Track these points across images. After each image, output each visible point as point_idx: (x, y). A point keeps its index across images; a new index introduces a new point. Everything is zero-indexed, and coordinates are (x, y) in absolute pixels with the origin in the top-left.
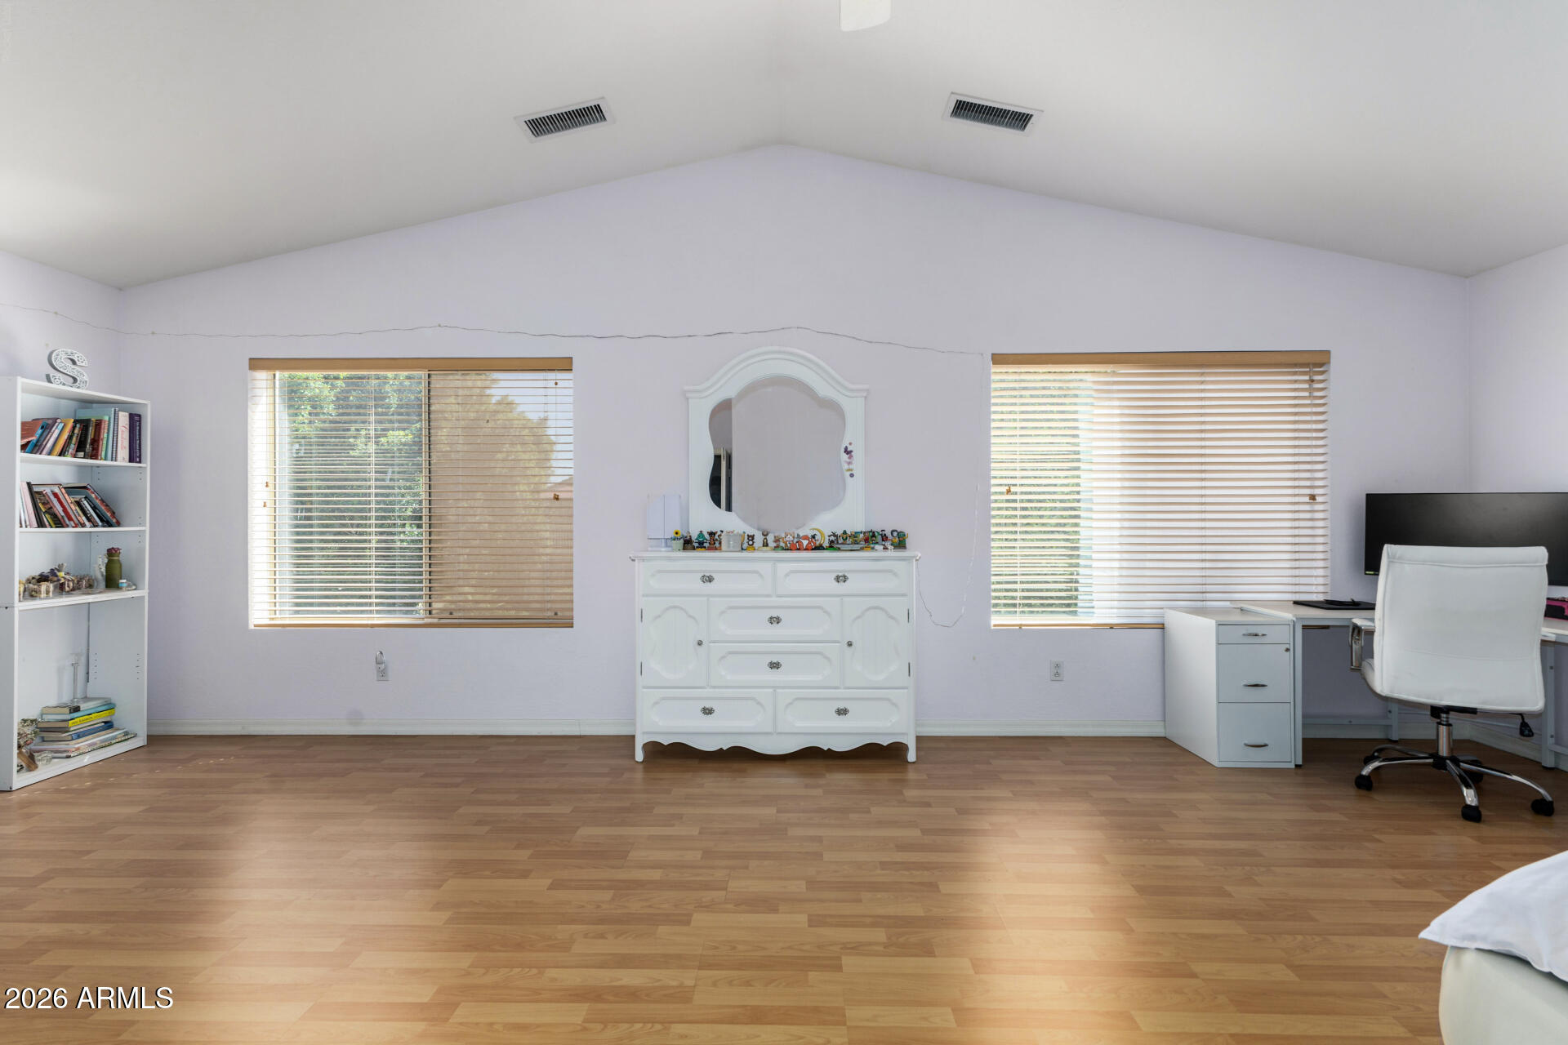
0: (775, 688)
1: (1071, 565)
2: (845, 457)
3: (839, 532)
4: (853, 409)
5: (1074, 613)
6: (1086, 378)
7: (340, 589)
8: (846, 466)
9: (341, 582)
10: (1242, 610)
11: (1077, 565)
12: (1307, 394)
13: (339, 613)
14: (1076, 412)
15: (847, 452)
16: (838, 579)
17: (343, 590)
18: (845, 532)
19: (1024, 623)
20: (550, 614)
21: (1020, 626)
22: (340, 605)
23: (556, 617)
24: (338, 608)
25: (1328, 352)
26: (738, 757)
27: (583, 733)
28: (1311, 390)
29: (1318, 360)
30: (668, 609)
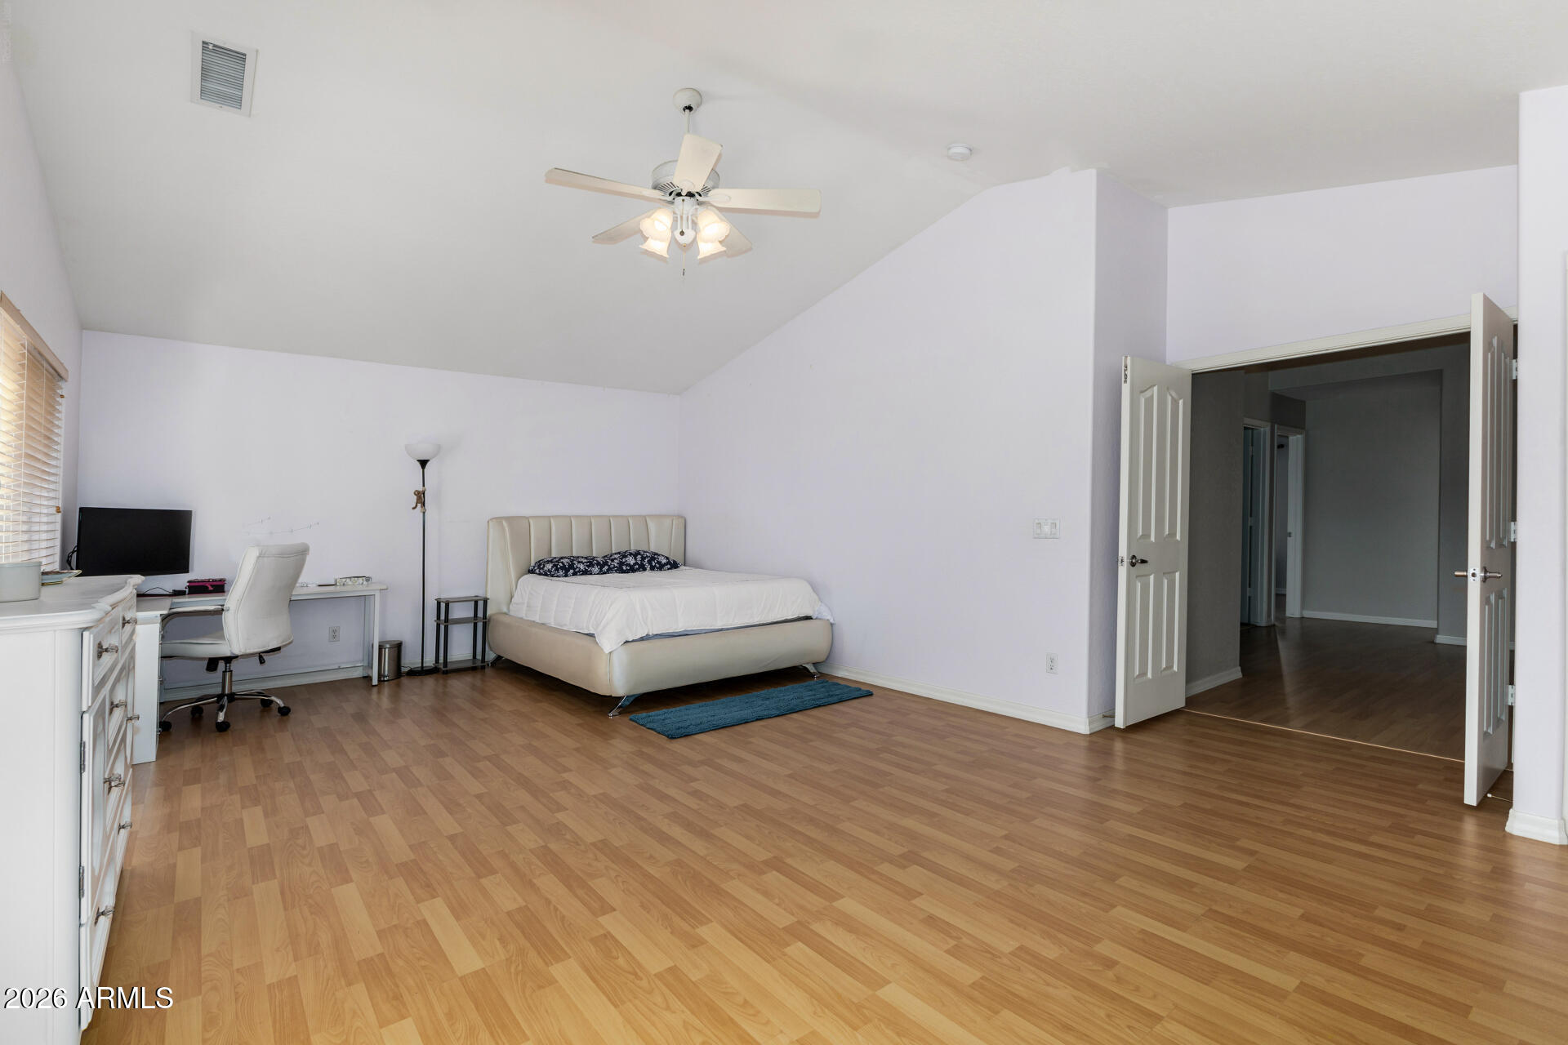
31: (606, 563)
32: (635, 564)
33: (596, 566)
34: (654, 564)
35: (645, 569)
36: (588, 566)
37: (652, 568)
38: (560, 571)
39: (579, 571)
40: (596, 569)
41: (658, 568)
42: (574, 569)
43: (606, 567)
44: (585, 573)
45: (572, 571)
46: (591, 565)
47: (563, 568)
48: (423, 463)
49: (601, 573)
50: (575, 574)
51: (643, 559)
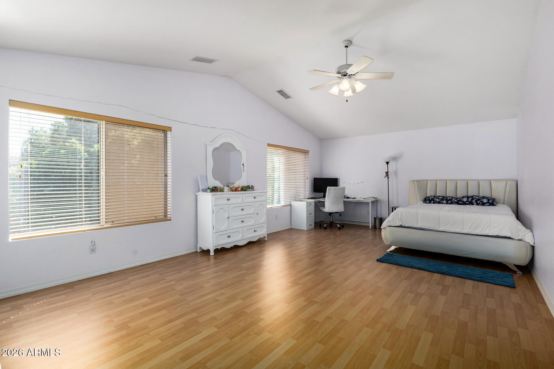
0: (243, 228)
1: (273, 193)
2: (242, 166)
3: (243, 186)
4: (244, 154)
5: (273, 204)
6: (281, 151)
7: (54, 217)
8: (243, 169)
9: (54, 214)
10: (301, 200)
11: (274, 193)
12: (304, 158)
13: (53, 228)
14: (273, 158)
15: (243, 165)
16: (254, 198)
17: (56, 217)
18: (244, 186)
19: (272, 207)
20: (154, 218)
21: (271, 208)
22: (54, 224)
23: (156, 218)
24: (53, 226)
25: (309, 151)
26: (236, 248)
27: (175, 256)
28: (305, 157)
29: (307, 152)
30: (221, 209)
31: (450, 200)
32: (466, 201)
33: (444, 200)
34: (478, 202)
35: (473, 204)
36: (441, 200)
37: (478, 204)
38: (427, 201)
39: (436, 202)
40: (445, 202)
41: (481, 204)
42: (434, 201)
43: (450, 201)
44: (439, 203)
45: (433, 202)
46: (443, 200)
47: (429, 200)
48: (387, 163)
49: (447, 203)
50: (434, 203)
51: (473, 199)
